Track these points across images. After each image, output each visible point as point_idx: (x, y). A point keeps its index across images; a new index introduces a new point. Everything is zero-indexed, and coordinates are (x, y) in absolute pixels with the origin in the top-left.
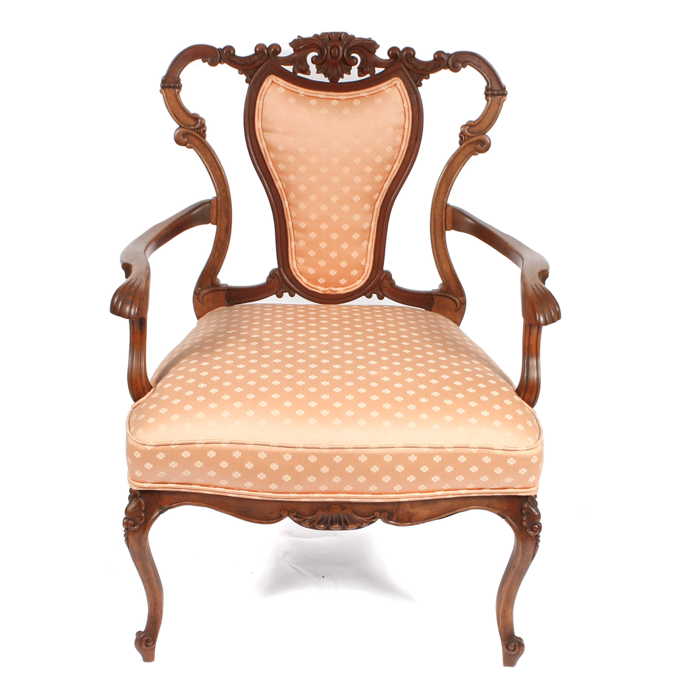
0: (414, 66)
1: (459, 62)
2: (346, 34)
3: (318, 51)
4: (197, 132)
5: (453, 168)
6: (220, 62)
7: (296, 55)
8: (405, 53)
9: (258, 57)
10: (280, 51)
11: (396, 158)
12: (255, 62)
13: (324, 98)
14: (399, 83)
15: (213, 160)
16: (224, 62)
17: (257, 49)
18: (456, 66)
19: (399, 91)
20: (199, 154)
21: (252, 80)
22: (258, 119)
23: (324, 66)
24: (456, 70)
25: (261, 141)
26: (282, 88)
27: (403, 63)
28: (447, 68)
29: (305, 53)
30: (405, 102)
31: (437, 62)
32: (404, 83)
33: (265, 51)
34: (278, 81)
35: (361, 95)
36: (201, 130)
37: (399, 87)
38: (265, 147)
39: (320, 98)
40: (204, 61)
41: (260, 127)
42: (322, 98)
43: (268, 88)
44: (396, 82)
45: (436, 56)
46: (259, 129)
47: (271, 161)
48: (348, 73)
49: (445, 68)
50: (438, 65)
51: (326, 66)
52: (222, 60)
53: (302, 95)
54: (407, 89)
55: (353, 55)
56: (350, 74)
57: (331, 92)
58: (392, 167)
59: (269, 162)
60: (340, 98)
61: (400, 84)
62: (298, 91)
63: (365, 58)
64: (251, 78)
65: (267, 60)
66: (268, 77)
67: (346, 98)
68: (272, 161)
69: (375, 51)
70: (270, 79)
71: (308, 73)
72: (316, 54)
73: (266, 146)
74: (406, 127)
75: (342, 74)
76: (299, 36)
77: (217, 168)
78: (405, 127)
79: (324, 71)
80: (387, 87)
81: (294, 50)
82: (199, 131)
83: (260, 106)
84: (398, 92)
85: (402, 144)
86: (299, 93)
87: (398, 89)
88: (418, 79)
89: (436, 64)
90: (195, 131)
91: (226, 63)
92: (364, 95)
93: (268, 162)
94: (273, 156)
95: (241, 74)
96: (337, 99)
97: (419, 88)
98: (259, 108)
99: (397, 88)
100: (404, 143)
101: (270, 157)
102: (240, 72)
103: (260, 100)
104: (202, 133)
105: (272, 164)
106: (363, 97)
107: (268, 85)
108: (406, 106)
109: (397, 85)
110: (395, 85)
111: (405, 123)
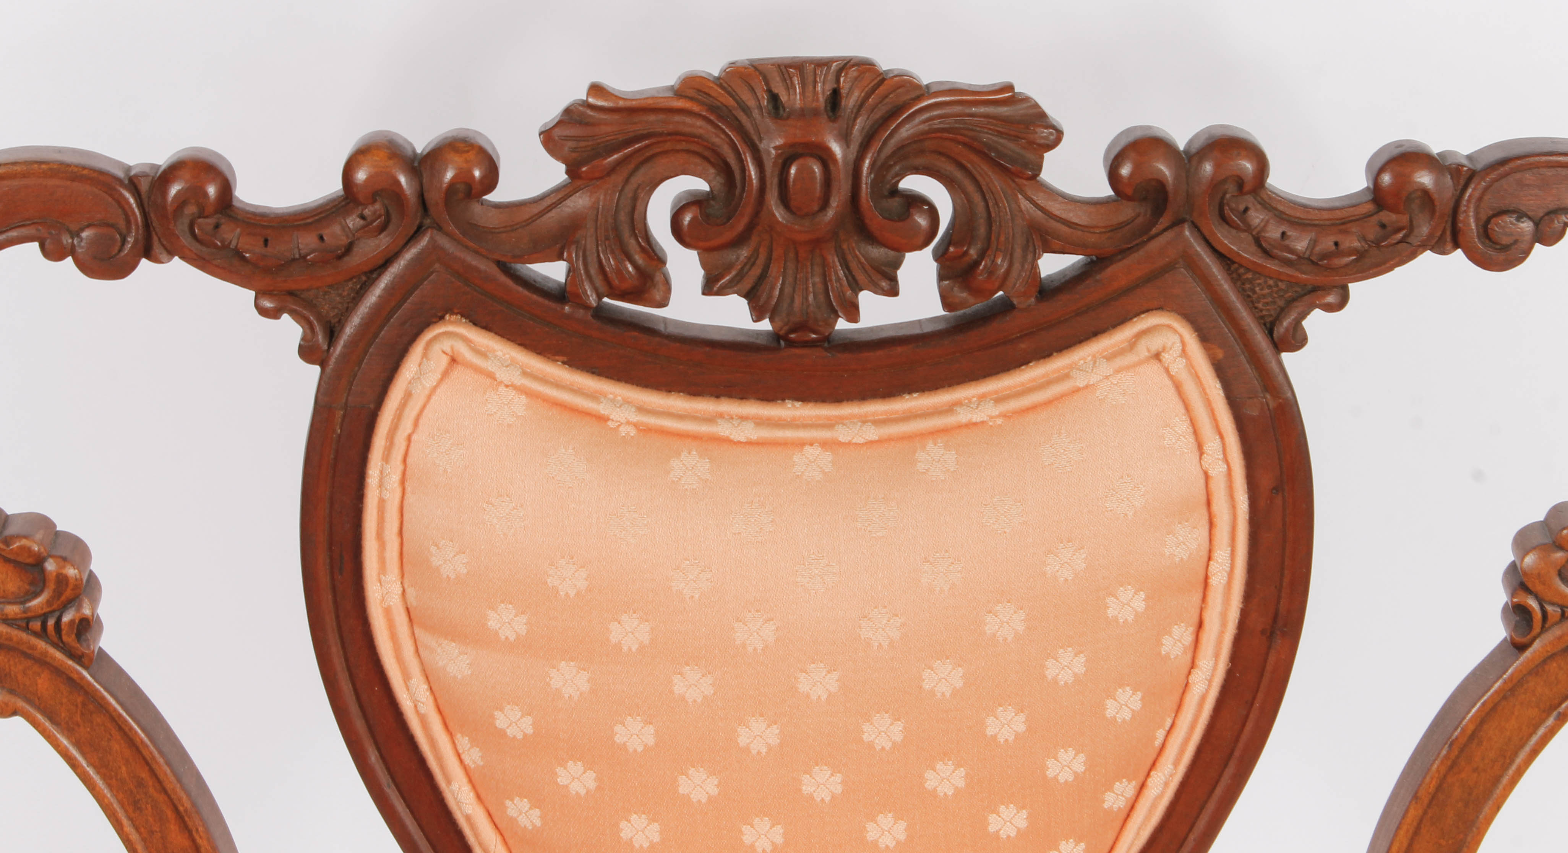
0: (1257, 241)
1: (1521, 215)
2: (865, 67)
3: (712, 171)
4: (43, 633)
5: (1476, 770)
6: (148, 253)
7: (580, 202)
8: (1208, 168)
9: (363, 217)
10: (491, 179)
11: (1158, 743)
12: (348, 249)
13: (750, 443)
14: (1178, 346)
15: (144, 774)
16: (171, 254)
17: (361, 176)
18: (1505, 240)
19: (1178, 387)
20: (65, 742)
21: (339, 349)
22: (382, 561)
23: (744, 253)
24: (1502, 256)
25: (406, 677)
26: (512, 393)
27: (1195, 227)
28: (1449, 246)
29: (636, 180)
30: (1212, 445)
31: (1387, 217)
32: (1204, 338)
33: (403, 180)
34: (483, 355)
35: (963, 416)
36: (66, 618)
37: (1178, 367)
38: (428, 707)
39: (727, 441)
40: (53, 253)
41: (395, 600)
42: (740, 443)
43: (429, 397)
44: (1155, 342)
45: (1386, 178)
46: (388, 612)
47: (465, 780)
48: (884, 284)
49: (1440, 247)
50: (1400, 235)
51: (755, 254)
52: (155, 238)
53: (624, 430)
54: (1220, 370)
55: (913, 183)
56: (893, 292)
57: (789, 403)
58: (1142, 786)
59: (455, 786)
60: (842, 434)
61: (1184, 352)
62: (602, 408)
63: (977, 198)
64: (332, 334)
65: (418, 232)
66: (429, 335)
67: (872, 433)
68: (470, 781)
69: (1039, 168)
70: (437, 348)
71: (658, 296)
72: (700, 185)
73: (436, 700)
74: (1218, 580)
75: (849, 293)
76: (596, 89)
77: (170, 813)
78: (1214, 581)
79: (747, 284)
80: (1105, 368)
81: (571, 171)
82: (51, 622)
83: (387, 495)
84: (1171, 392)
85: (1193, 665)
86: (602, 419)
87: (1171, 377)
88: (1282, 312)
89: (1383, 226)
90: (26, 629)
91: (182, 258)
92: (977, 417)
93: (449, 782)
94: (473, 756)
95: (273, 314)
96: (825, 444)
97: (1286, 357)
98: (382, 502)
99: (1167, 370)
100: (1205, 663)
101: (459, 755)
102: (268, 304)
103: (386, 458)
104: (69, 638)
105: (472, 795)
106: (971, 425)
107: (429, 381)
108: (1217, 470)
109: (1165, 356)
110: (1157, 356)
111: (1209, 559)
